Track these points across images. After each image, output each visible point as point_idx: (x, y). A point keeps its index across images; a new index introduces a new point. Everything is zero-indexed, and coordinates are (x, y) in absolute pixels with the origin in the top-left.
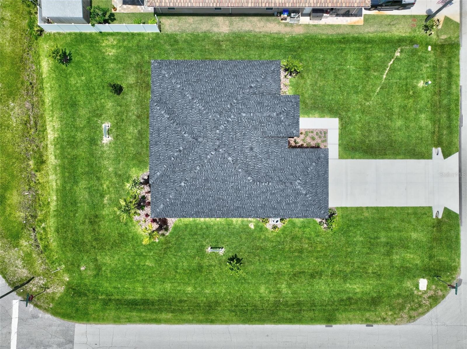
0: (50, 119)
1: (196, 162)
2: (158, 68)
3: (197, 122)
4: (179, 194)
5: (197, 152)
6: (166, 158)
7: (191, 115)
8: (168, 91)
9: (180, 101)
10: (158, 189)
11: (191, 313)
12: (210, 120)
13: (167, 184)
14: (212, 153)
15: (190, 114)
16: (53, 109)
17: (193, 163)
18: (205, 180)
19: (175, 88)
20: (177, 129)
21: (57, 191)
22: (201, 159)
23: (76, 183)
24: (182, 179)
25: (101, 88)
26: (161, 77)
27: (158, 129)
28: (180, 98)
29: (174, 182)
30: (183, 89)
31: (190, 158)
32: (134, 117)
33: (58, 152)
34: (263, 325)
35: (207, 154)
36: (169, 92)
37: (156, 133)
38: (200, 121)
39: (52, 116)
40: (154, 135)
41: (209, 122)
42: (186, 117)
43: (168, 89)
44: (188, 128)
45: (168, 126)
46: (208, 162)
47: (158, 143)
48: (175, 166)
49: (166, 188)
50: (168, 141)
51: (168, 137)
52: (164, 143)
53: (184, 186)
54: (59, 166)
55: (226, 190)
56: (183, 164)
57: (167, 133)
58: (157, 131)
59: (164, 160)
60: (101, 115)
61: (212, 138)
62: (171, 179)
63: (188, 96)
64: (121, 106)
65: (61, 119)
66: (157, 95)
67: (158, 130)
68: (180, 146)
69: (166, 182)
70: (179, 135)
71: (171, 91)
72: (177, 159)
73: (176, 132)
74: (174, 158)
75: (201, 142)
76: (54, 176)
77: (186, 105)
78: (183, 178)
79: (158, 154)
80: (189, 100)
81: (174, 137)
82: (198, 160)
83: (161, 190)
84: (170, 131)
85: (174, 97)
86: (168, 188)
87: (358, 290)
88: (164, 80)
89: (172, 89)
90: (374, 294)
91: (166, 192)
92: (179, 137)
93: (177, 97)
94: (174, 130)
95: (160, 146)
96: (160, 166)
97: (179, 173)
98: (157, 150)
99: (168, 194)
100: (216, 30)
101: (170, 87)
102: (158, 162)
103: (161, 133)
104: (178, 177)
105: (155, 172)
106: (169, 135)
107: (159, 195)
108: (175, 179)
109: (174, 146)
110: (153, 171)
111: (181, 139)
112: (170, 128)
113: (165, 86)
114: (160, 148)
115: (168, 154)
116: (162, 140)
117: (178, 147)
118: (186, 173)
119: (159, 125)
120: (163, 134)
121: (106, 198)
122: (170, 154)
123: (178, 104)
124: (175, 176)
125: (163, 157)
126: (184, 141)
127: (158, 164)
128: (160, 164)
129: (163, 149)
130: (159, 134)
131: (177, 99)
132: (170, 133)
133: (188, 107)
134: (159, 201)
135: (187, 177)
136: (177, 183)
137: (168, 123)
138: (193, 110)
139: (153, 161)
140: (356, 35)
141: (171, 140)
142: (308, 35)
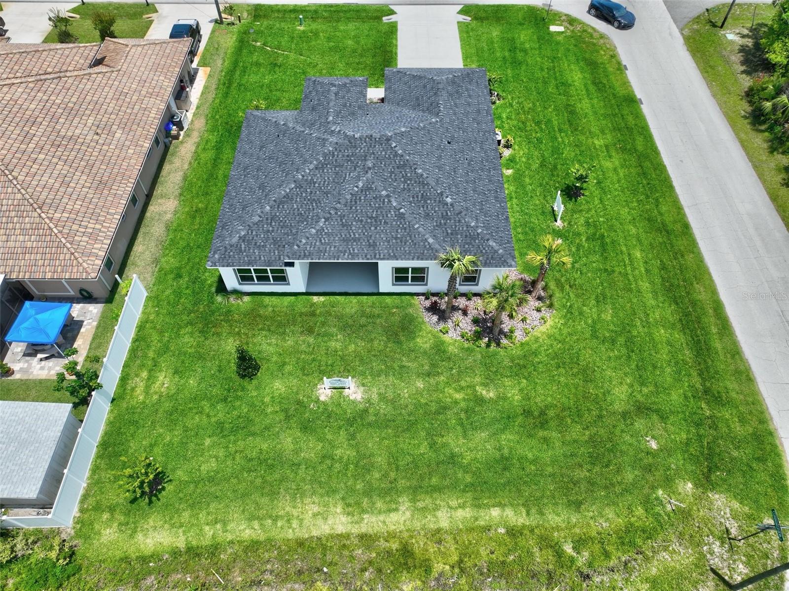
0: (294, 526)
1: (409, 175)
2: (226, 251)
3: (337, 173)
4: (467, 210)
5: (392, 172)
6: (401, 223)
7: (324, 184)
8: (273, 231)
9: (295, 207)
11: (682, 256)
12: (336, 150)
13: (449, 231)
14: (393, 146)
15: (321, 185)
16: (270, 517)
17: (410, 180)
18: (439, 170)
19: (269, 217)
20: (349, 201)
21: (479, 507)
22: (404, 165)
23: (453, 459)
24: (440, 201)
26: (243, 246)
27: (344, 240)
28: (291, 207)
29: (445, 217)
30: (274, 201)
31: (402, 187)
33: (379, 504)
34: (667, 166)
35: (396, 155)
36: (276, 229)
37: (352, 245)
38: (336, 167)
39: (288, 521)
40: (356, 251)
41: (340, 151)
42: (327, 193)
43: (268, 231)
44: (347, 186)
45: (341, 220)
46: (409, 156)
47: (371, 241)
48: (415, 212)
49: (457, 234)
50: (369, 221)
51: (362, 221)
52: (373, 228)
53: (451, 199)
54: (414, 500)
55: (455, 152)
56: (411, 199)
57: (354, 223)
58: (348, 245)
59: (405, 229)
60: (299, 403)
61: (369, 144)
62: (441, 223)
64: (284, 364)
65: (298, 494)
66: (276, 254)
67: (346, 240)
68: (381, 196)
69: (445, 234)
70: (360, 198)
71: (273, 224)
72: (403, 206)
73: (354, 203)
74: (401, 208)
75: (374, 164)
76: (439, 514)
77: (304, 195)
78: (438, 199)
79: (394, 241)
80: (296, 187)
81: (362, 208)
82: (405, 171)
83: (460, 241)
84: (351, 216)
85: (286, 219)
86: (457, 229)
87: (579, 75)
88: (251, 238)
89: (271, 222)
90: (582, 64)
91: (464, 234)
92: (362, 198)
93: (288, 212)
94: (349, 208)
95: (378, 236)
96: (417, 236)
97: (429, 207)
98: (386, 244)
99: (469, 229)
100: (169, 216)
101: (265, 226)
102: (408, 241)
103: (353, 236)
104: (437, 209)
105: (428, 247)
106: (357, 218)
107: (470, 246)
108: (440, 214)
109: (380, 208)
110: (426, 251)
111: (367, 193)
112: (344, 215)
113: (262, 236)
114: (382, 236)
115: (394, 220)
116: (366, 234)
117: (382, 200)
118: (428, 194)
119: (337, 239)
120: (354, 231)
121: (484, 392)
122: (394, 216)
123: (301, 210)
124: (434, 214)
125: (399, 231)
126: (371, 188)
127: (412, 241)
128: (413, 236)
129: (384, 231)
130: (355, 240)
131: (292, 212)
132: (355, 216)
133: (308, 190)
134: (482, 249)
135: (435, 192)
136: (446, 211)
137: (334, 221)
138: (315, 180)
139: (406, 251)
140: (223, 73)
141: (368, 213)
142: (210, 115)
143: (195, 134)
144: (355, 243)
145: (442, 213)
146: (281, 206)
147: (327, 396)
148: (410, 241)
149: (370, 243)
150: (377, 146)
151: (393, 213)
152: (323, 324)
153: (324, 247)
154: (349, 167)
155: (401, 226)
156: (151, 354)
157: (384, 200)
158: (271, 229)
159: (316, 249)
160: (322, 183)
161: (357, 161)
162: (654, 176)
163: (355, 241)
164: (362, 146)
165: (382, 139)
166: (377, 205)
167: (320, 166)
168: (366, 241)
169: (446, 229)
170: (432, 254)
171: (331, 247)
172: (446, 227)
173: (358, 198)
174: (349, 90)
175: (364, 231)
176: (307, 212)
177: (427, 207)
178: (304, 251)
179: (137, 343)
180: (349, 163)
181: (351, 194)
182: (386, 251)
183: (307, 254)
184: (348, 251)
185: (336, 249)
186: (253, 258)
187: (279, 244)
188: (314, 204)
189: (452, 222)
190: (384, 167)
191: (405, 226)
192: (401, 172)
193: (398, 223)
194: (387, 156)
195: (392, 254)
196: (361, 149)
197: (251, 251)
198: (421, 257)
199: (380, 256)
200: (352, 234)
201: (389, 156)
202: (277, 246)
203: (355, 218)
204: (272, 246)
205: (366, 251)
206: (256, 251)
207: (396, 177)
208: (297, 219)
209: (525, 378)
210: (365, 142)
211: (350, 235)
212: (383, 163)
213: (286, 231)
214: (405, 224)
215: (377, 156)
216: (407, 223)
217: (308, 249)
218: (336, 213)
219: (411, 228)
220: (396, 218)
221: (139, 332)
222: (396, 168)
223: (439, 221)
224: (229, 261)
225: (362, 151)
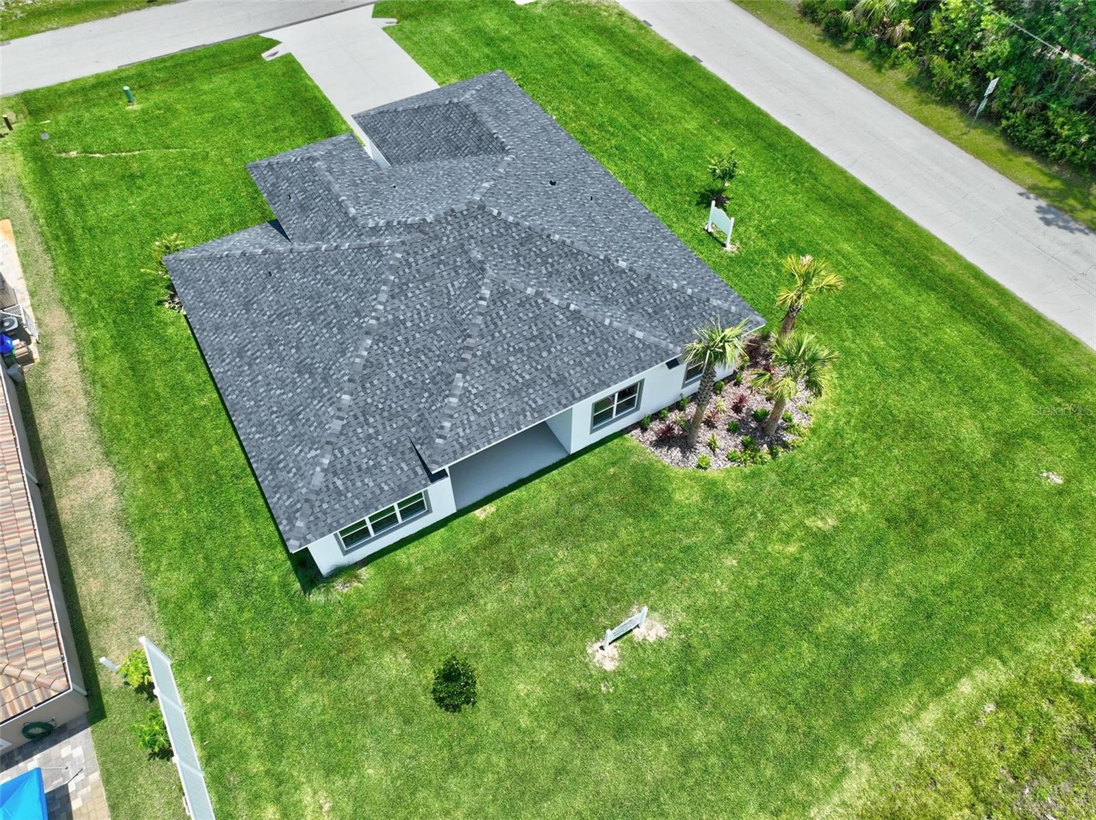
1: (544, 249)
2: (312, 507)
3: (431, 291)
4: (653, 270)
6: (582, 327)
7: (420, 318)
8: (377, 433)
9: (393, 375)
10: (680, 333)
11: (891, 229)
12: (409, 254)
13: (650, 310)
14: (495, 214)
15: (417, 321)
17: (551, 256)
18: (576, 227)
19: (358, 412)
20: (483, 326)
21: (939, 693)
22: (529, 238)
23: (858, 645)
24: (611, 271)
25: (480, 759)
26: (339, 483)
27: (511, 393)
28: (384, 379)
29: (632, 292)
30: (350, 380)
31: (544, 271)
32: (520, 582)
35: (508, 226)
36: (380, 427)
37: (528, 395)
38: (423, 281)
41: (416, 253)
42: (433, 330)
43: (369, 437)
44: (462, 305)
45: (489, 363)
46: (527, 221)
47: (553, 375)
48: (588, 303)
49: (662, 309)
50: (532, 344)
51: (521, 350)
52: (545, 354)
53: (624, 261)
54: (856, 741)
55: (570, 195)
56: (569, 285)
57: (512, 359)
58: (521, 398)
59: (593, 333)
60: (580, 696)
61: (456, 226)
62: (631, 303)
63: (365, 353)
64: (509, 646)
66: (406, 468)
67: (514, 392)
68: (528, 298)
69: (647, 317)
70: (498, 314)
71: (371, 420)
72: (568, 299)
73: (492, 327)
74: (568, 304)
75: (483, 253)
76: (904, 738)
77: (396, 349)
78: (607, 269)
79: (588, 359)
80: (376, 342)
81: (510, 329)
82: (536, 246)
83: (672, 319)
84: (500, 349)
85: (388, 402)
86: (658, 302)
87: (600, 50)
88: (346, 463)
89: (366, 420)
90: (591, 34)
91: (672, 305)
92: (501, 313)
93: (384, 389)
94: (490, 338)
95: (559, 363)
96: (616, 337)
97: (601, 285)
98: (578, 369)
99: (674, 294)
100: (110, 502)
101: (359, 430)
102: (608, 351)
103: (521, 380)
104: (614, 285)
105: (641, 346)
106: (511, 349)
107: (691, 319)
108: (622, 290)
109: (536, 317)
110: (642, 354)
111: (505, 302)
112: (489, 353)
113: (364, 450)
114: (566, 360)
115: (570, 327)
116: (539, 367)
117: (533, 304)
118: (589, 267)
119: (498, 396)
120: (519, 371)
121: (820, 524)
122: (565, 320)
123: (405, 376)
124: (615, 294)
125: (587, 340)
126: (506, 292)
127: (614, 348)
128: (611, 339)
129: (565, 350)
130: (527, 384)
131: (391, 386)
132: (506, 347)
133: (399, 338)
134: (707, 316)
135: (597, 260)
136: (629, 282)
137: (478, 368)
138: (402, 317)
139: (613, 367)
140: (42, 221)
141: (524, 333)
142: (67, 298)
143: (61, 340)
144: (531, 391)
145: (625, 288)
146: (368, 385)
147: (613, 659)
148: (611, 349)
149: (553, 379)
150: (471, 224)
151: (561, 317)
152: (523, 547)
153: (486, 418)
154: (445, 273)
155: (585, 331)
156: (256, 767)
157: (536, 302)
158: (371, 431)
159: (475, 427)
160: (416, 316)
161: (452, 259)
162: (783, 144)
163: (528, 386)
164: (448, 232)
165: (472, 210)
166: (531, 315)
167: (397, 290)
168: (546, 379)
169: (643, 308)
170: (654, 355)
171: (497, 415)
172: (641, 306)
173: (494, 316)
174: (342, 159)
175: (534, 364)
176: (418, 376)
177: (599, 288)
178: (457, 440)
179: (214, 763)
180: (441, 266)
181: (481, 314)
182: (585, 381)
183: (465, 443)
184: (527, 408)
185: (507, 413)
186: (370, 496)
187: (401, 449)
188: (423, 358)
189: (645, 294)
190: (500, 253)
191: (590, 329)
192: (530, 250)
193: (578, 329)
194: (495, 233)
195: (596, 381)
196: (448, 237)
197: (359, 484)
198: (640, 366)
199: (580, 392)
200: (517, 377)
201: (498, 231)
202: (399, 455)
203: (508, 350)
204: (391, 459)
205: (555, 395)
206: (366, 481)
207: (528, 260)
208: (408, 394)
209: (852, 475)
210: (448, 224)
211: (517, 381)
212: (495, 246)
213: (400, 423)
214: (589, 325)
215: (479, 238)
216: (592, 323)
217: (462, 434)
218: (474, 356)
219: (602, 328)
220: (570, 323)
221: (202, 740)
222: (518, 246)
223: (627, 302)
224: (329, 521)
225: (451, 240)
